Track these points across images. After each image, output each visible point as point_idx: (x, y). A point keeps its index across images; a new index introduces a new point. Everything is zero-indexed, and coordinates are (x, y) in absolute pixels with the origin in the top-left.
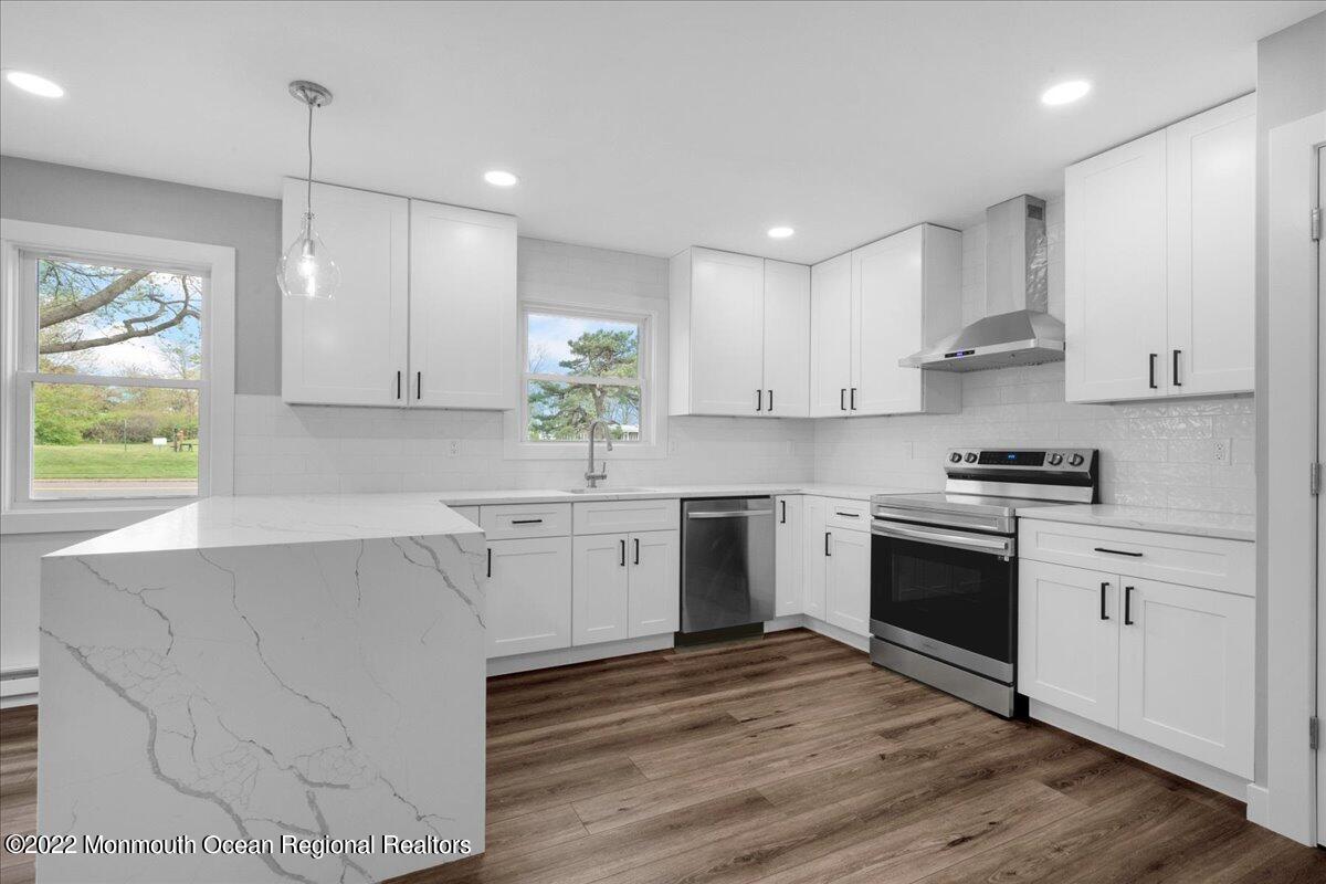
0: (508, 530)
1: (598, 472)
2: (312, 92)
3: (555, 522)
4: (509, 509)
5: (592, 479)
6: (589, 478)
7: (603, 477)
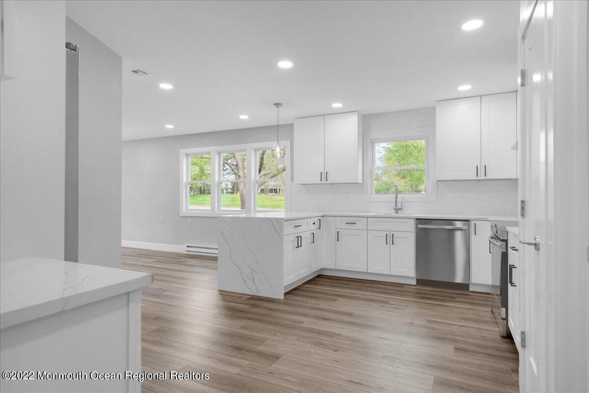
0: (344, 226)
1: (399, 206)
2: (278, 105)
3: (361, 224)
4: (346, 218)
5: (397, 210)
6: (394, 209)
7: (401, 209)
